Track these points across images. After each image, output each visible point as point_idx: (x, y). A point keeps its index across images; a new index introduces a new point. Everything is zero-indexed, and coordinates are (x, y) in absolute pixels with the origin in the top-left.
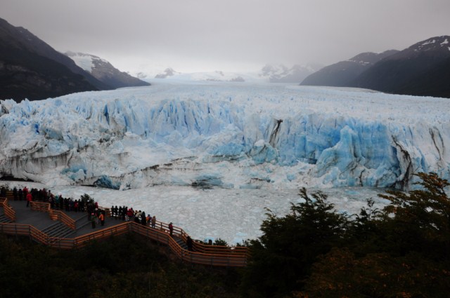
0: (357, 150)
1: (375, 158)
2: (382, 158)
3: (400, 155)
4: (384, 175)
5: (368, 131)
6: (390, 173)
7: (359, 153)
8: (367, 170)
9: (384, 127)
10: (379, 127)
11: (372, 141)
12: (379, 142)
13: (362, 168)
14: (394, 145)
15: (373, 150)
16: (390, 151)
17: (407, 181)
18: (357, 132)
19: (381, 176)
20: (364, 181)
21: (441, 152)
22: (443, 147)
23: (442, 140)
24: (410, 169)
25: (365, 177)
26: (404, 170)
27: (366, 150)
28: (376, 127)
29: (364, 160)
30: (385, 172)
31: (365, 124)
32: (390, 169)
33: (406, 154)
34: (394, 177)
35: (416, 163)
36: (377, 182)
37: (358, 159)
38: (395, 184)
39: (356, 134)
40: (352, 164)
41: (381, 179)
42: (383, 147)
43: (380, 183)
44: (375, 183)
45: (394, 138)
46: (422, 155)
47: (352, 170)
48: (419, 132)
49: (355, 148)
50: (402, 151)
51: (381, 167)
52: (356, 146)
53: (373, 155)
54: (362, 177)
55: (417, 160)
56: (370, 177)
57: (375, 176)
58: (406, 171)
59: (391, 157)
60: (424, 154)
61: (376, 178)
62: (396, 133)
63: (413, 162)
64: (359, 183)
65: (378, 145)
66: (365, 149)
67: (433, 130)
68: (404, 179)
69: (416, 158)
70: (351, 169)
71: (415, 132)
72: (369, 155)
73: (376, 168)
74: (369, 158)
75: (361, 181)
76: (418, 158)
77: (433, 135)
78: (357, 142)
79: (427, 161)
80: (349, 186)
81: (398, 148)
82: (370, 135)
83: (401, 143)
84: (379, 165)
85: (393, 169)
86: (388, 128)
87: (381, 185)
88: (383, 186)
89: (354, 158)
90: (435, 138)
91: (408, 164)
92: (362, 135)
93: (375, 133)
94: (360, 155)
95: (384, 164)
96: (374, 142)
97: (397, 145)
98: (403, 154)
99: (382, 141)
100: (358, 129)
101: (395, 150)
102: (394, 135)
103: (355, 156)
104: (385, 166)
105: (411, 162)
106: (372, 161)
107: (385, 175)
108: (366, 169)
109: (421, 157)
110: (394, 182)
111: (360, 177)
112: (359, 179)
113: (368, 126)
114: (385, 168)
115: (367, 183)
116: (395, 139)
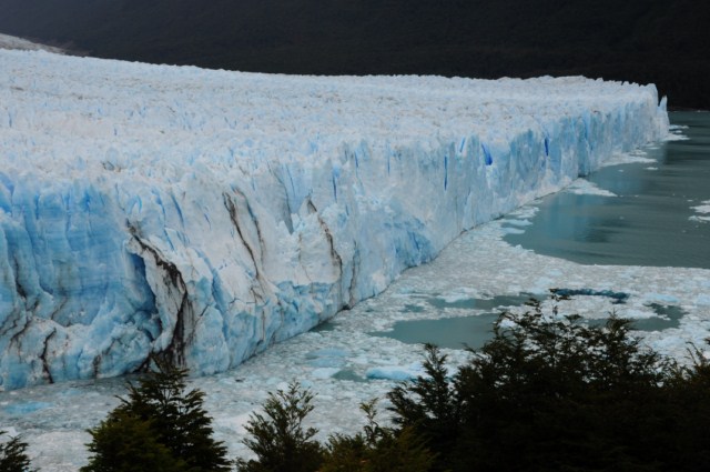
0: (24, 272)
1: (82, 293)
2: (104, 289)
3: (155, 277)
4: (114, 340)
5: (55, 211)
6: (131, 330)
7: (33, 280)
8: (62, 330)
9: (104, 199)
10: (87, 199)
11: (70, 241)
12: (92, 244)
13: (46, 327)
14: (138, 250)
15: (75, 269)
16: (125, 269)
17: (181, 348)
18: (21, 218)
19: (106, 343)
20: (56, 367)
21: (257, 256)
22: (261, 240)
23: (256, 223)
24: (187, 313)
25: (59, 353)
26: (170, 319)
27: (53, 271)
28: (78, 199)
29: (50, 301)
30: (117, 331)
31: (45, 192)
32: (130, 319)
33: (173, 273)
34: (144, 341)
35: (201, 294)
36: (97, 362)
37: (31, 300)
38: (147, 361)
39: (17, 224)
40: (13, 318)
41: (108, 352)
42: (103, 257)
43: (103, 365)
44: (90, 369)
45: (133, 230)
46: (213, 271)
47: (16, 336)
48: (197, 204)
49: (17, 267)
50: (159, 263)
51: (103, 318)
52: (23, 262)
53: (77, 285)
54: (49, 356)
55: (201, 285)
56: (71, 351)
57: (86, 348)
58: (175, 320)
59: (129, 285)
60: (217, 268)
61: (91, 351)
62: (137, 214)
63: (191, 292)
64: (39, 373)
65: (87, 252)
66: (51, 265)
67: (234, 196)
68: (171, 346)
69: (198, 280)
70: (11, 333)
71: (186, 206)
72: (66, 284)
73: (88, 322)
74: (64, 293)
75: (46, 369)
76: (204, 281)
77: (233, 211)
78: (24, 249)
79: (225, 285)
80: (10, 389)
81: (148, 257)
82: (62, 224)
83: (154, 240)
84: (97, 311)
85: (137, 317)
86: (114, 201)
87: (108, 369)
88: (115, 372)
89: (19, 300)
90: (238, 218)
91: (179, 301)
92: (38, 224)
93: (76, 218)
94: (37, 288)
95: (111, 307)
96: (75, 243)
97: (144, 247)
98: (164, 273)
99: (98, 239)
100: (22, 206)
101: (139, 264)
102: (132, 220)
103: (23, 292)
104: (116, 311)
105: (186, 293)
106: (74, 302)
107: (118, 340)
108: (58, 326)
109: (210, 277)
110: (144, 355)
111: (43, 357)
112: (40, 362)
113: (52, 196)
114: (116, 319)
115: (65, 373)
116: (136, 231)
